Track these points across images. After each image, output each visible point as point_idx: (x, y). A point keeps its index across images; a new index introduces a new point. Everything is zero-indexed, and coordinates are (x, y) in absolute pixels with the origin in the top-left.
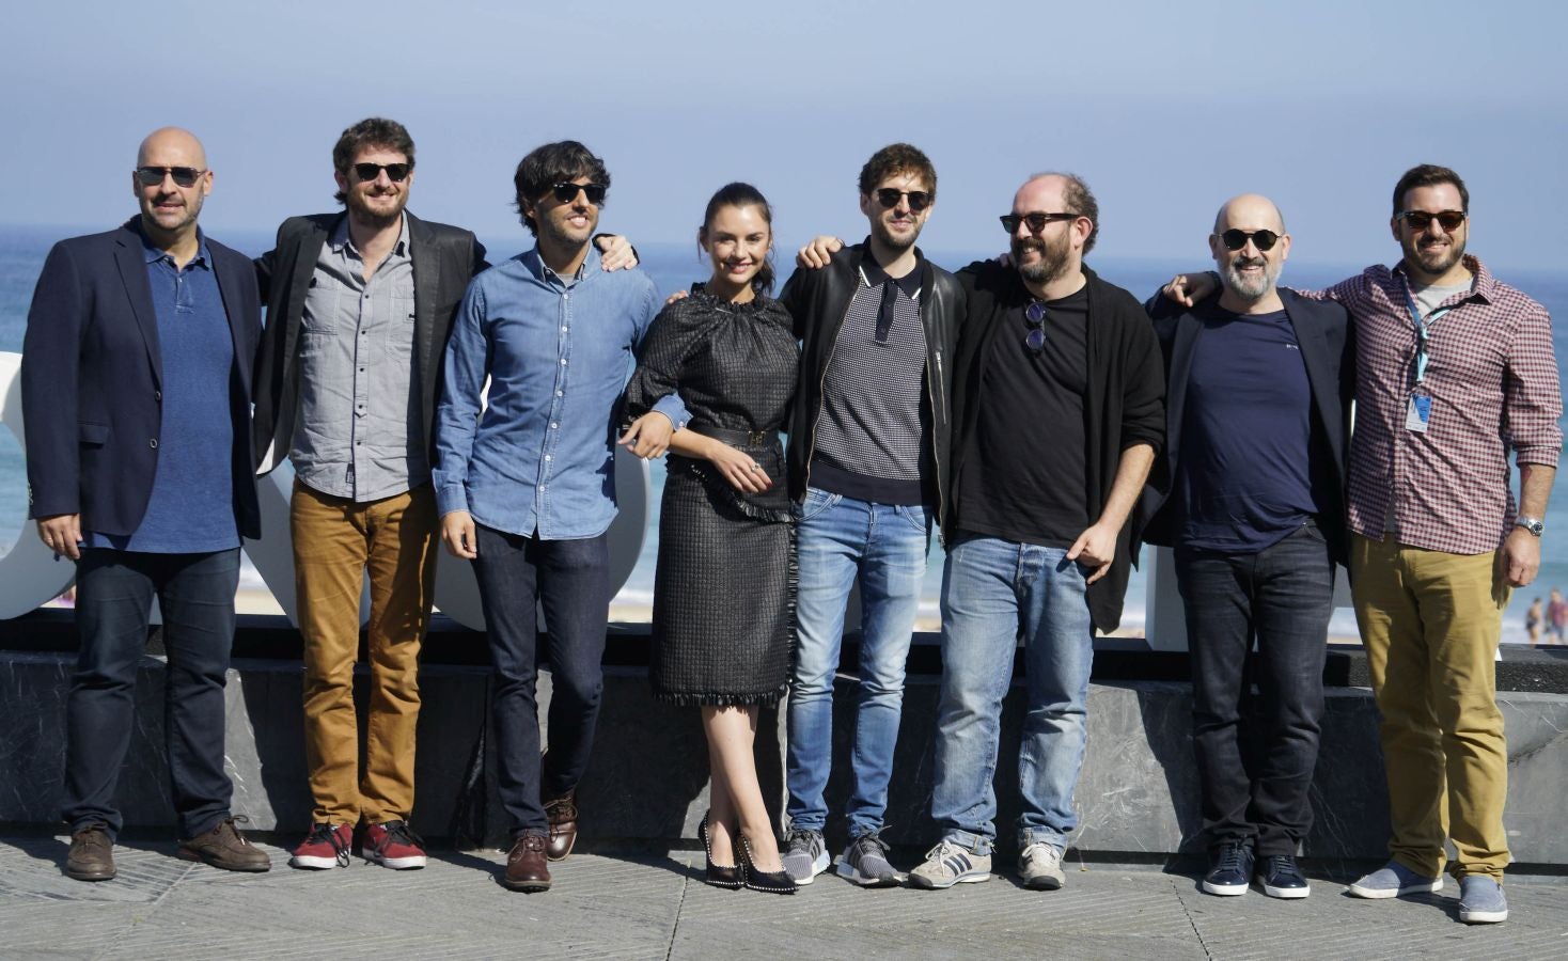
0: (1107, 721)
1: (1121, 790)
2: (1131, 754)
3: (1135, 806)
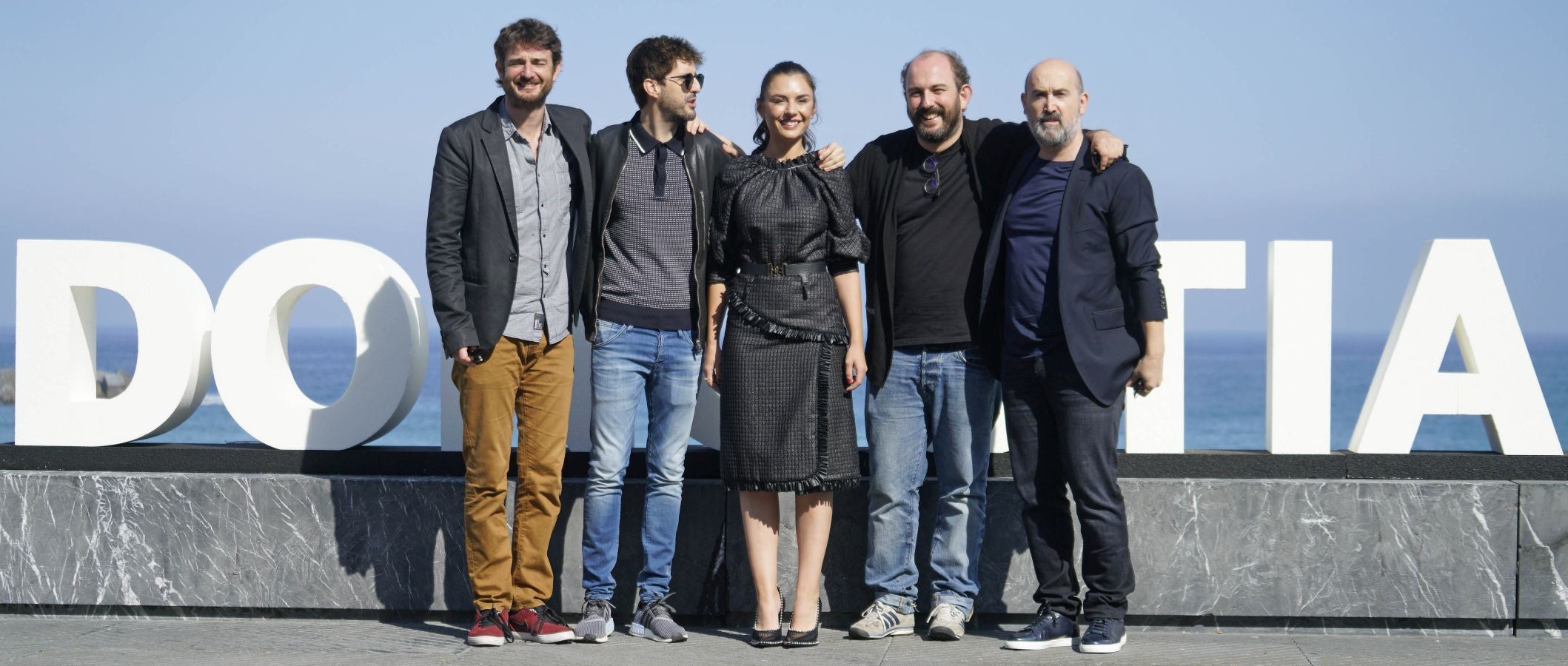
0: (1235, 508)
1: (1248, 565)
2: (1256, 535)
3: (1260, 578)
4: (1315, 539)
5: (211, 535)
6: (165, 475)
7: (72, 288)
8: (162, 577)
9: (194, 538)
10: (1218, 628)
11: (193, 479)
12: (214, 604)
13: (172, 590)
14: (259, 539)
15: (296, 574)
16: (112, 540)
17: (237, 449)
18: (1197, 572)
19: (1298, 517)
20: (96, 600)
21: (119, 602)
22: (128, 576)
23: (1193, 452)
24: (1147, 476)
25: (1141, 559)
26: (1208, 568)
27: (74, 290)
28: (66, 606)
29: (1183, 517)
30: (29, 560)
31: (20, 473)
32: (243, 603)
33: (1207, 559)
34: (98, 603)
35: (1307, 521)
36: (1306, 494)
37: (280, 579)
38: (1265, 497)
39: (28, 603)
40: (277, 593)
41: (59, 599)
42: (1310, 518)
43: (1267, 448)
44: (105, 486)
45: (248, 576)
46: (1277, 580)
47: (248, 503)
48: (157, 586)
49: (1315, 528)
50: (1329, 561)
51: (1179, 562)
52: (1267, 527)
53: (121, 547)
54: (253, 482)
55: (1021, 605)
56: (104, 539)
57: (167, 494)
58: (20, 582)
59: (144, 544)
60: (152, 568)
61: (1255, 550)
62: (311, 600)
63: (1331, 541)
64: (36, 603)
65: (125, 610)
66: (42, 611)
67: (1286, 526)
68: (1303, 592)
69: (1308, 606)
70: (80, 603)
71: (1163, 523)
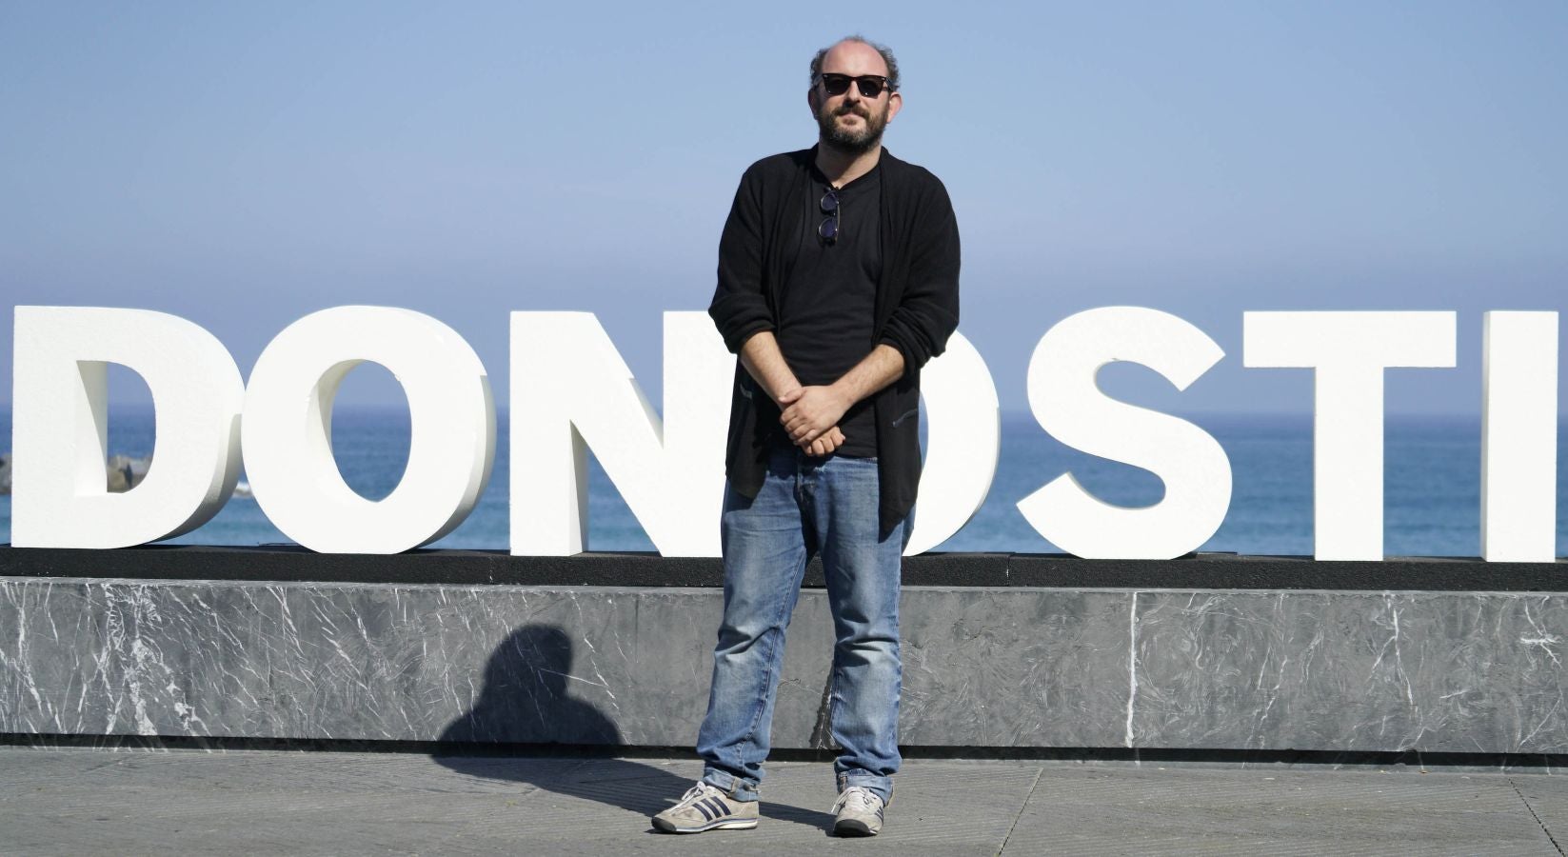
0: (1443, 626)
1: (1458, 693)
2: (1467, 658)
3: (1472, 708)
4: (1537, 662)
5: (240, 652)
6: (187, 583)
7: (78, 362)
8: (183, 702)
9: (220, 656)
10: (1422, 767)
11: (219, 588)
12: (244, 734)
13: (194, 718)
14: (297, 658)
15: (339, 700)
16: (124, 659)
17: (272, 552)
18: (1398, 701)
19: (1517, 637)
20: (105, 729)
21: (132, 732)
22: (143, 701)
23: (1394, 559)
24: (1340, 588)
25: (1331, 685)
26: (1410, 696)
27: (81, 364)
28: (71, 736)
29: (1382, 636)
30: (27, 681)
31: (17, 580)
32: (277, 732)
33: (1409, 686)
34: (107, 733)
35: (1528, 641)
36: (1527, 610)
37: (320, 706)
38: (1479, 613)
39: (25, 732)
40: (318, 722)
41: (62, 727)
42: (1529, 638)
43: (1482, 556)
44: (116, 595)
45: (284, 702)
46: (1492, 710)
47: (284, 616)
48: (177, 713)
49: (1537, 650)
50: (1553, 688)
51: (1377, 689)
52: (1481, 648)
53: (134, 667)
54: (289, 591)
55: (1191, 739)
56: (115, 658)
57: (189, 605)
58: (17, 707)
59: (162, 664)
60: (171, 692)
61: (1466, 675)
62: (357, 730)
63: (1556, 665)
64: (35, 732)
65: (140, 742)
66: (43, 742)
67: (1502, 647)
68: (1523, 724)
69: (1528, 742)
70: (86, 733)
71: (1358, 643)
